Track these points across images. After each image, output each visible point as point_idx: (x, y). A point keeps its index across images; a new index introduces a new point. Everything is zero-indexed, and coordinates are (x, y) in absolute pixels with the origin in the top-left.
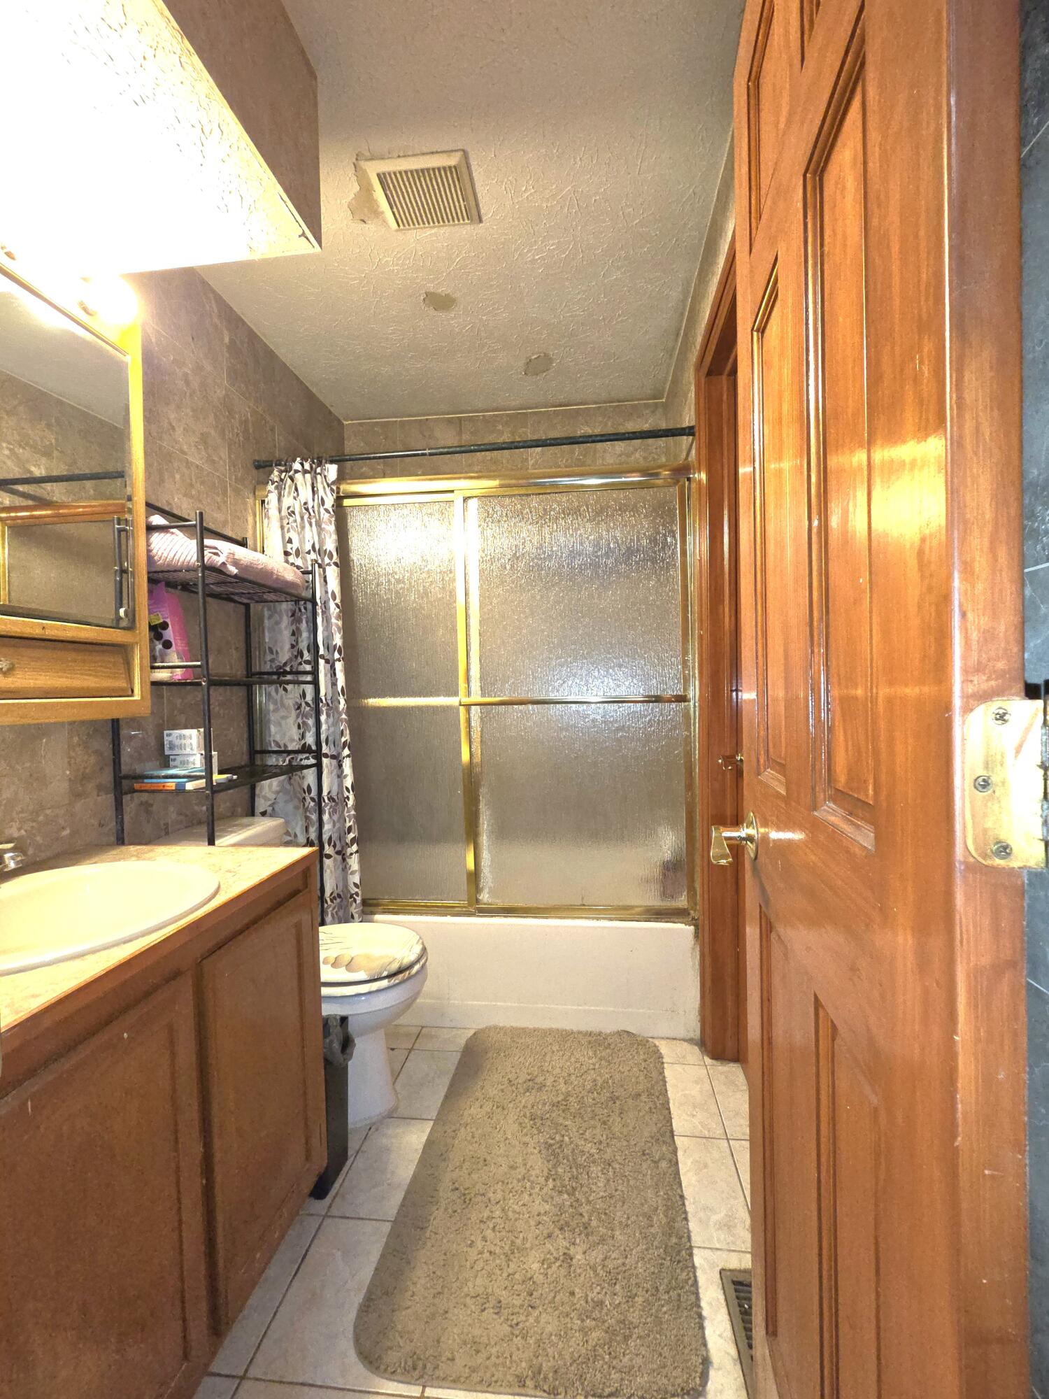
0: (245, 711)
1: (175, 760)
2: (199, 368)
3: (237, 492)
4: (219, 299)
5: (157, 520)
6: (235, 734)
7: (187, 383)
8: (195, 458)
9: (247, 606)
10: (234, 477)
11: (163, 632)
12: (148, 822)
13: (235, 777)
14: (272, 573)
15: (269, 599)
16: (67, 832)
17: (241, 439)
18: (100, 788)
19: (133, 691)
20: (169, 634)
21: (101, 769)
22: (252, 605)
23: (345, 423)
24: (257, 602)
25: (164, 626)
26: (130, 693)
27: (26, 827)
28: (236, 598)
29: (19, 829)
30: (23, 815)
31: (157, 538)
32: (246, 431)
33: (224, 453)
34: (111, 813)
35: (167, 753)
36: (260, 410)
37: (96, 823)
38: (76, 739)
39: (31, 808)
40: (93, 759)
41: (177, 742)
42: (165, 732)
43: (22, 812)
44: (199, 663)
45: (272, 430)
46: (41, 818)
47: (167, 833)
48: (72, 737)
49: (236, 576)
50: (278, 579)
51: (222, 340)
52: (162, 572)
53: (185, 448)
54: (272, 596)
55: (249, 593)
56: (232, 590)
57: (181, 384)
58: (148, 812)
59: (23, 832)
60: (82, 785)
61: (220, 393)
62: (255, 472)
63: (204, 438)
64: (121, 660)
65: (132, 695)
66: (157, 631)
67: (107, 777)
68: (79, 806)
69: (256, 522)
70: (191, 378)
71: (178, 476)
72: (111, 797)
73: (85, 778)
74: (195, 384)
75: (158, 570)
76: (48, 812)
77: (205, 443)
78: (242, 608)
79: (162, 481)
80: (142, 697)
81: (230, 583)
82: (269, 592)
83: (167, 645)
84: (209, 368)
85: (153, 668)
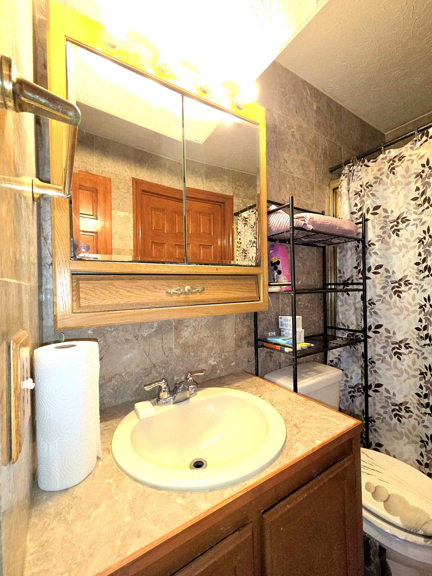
0: (322, 304)
1: (283, 331)
2: (300, 127)
3: (319, 187)
4: (311, 88)
5: (273, 207)
6: (317, 317)
7: (293, 136)
8: (298, 174)
9: (324, 248)
10: (318, 180)
11: (277, 266)
12: (271, 361)
13: (312, 345)
14: (336, 226)
15: (335, 242)
16: (234, 364)
17: (322, 158)
18: (249, 344)
19: (260, 298)
20: (280, 267)
21: (249, 334)
22: (326, 247)
23: (386, 134)
24: (329, 245)
25: (278, 263)
26: (258, 299)
27: (216, 360)
28: (318, 244)
29: (214, 361)
30: (215, 355)
31: (273, 217)
32: (325, 154)
33: (313, 168)
34: (253, 356)
35: (280, 327)
36: (333, 140)
37: (246, 360)
38: (238, 320)
39: (219, 351)
40: (246, 330)
41: (284, 322)
42: (280, 317)
43: (215, 353)
44: (290, 283)
45: (340, 149)
46: (223, 357)
47: (280, 368)
48: (237, 319)
49: (312, 231)
50: (339, 229)
51: (312, 109)
52: (275, 235)
53: (292, 170)
54: (336, 241)
55: (323, 240)
56: (313, 240)
57: (290, 137)
58: (271, 356)
59: (215, 363)
60: (241, 342)
61: (311, 137)
62: (329, 175)
63: (302, 163)
64: (254, 283)
65: (259, 301)
66: (274, 265)
67: (252, 339)
68: (239, 351)
69: (330, 202)
70: (295, 133)
71: (288, 186)
72: (253, 349)
73: (242, 339)
74: (297, 136)
75: (274, 234)
76: (226, 354)
77: (303, 165)
78: (321, 250)
79: (280, 189)
80: (264, 301)
81: (311, 235)
82: (334, 238)
83: (279, 272)
84: (305, 126)
85: (270, 285)
